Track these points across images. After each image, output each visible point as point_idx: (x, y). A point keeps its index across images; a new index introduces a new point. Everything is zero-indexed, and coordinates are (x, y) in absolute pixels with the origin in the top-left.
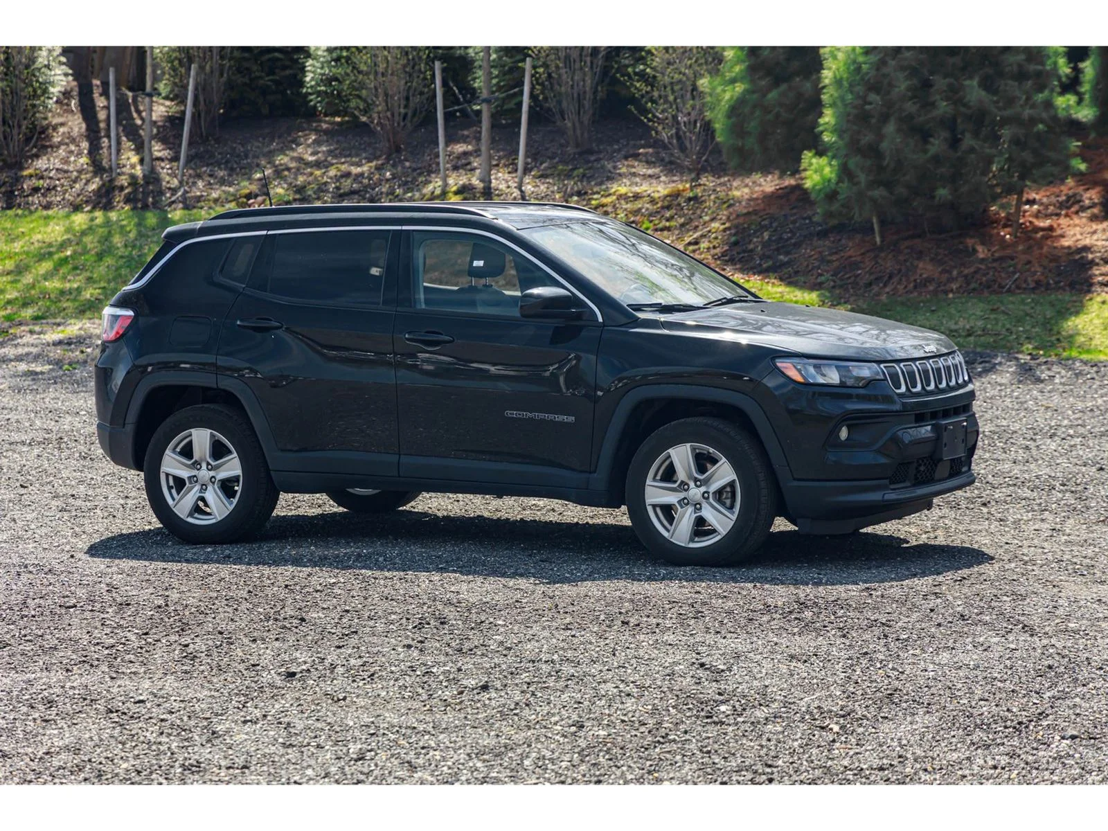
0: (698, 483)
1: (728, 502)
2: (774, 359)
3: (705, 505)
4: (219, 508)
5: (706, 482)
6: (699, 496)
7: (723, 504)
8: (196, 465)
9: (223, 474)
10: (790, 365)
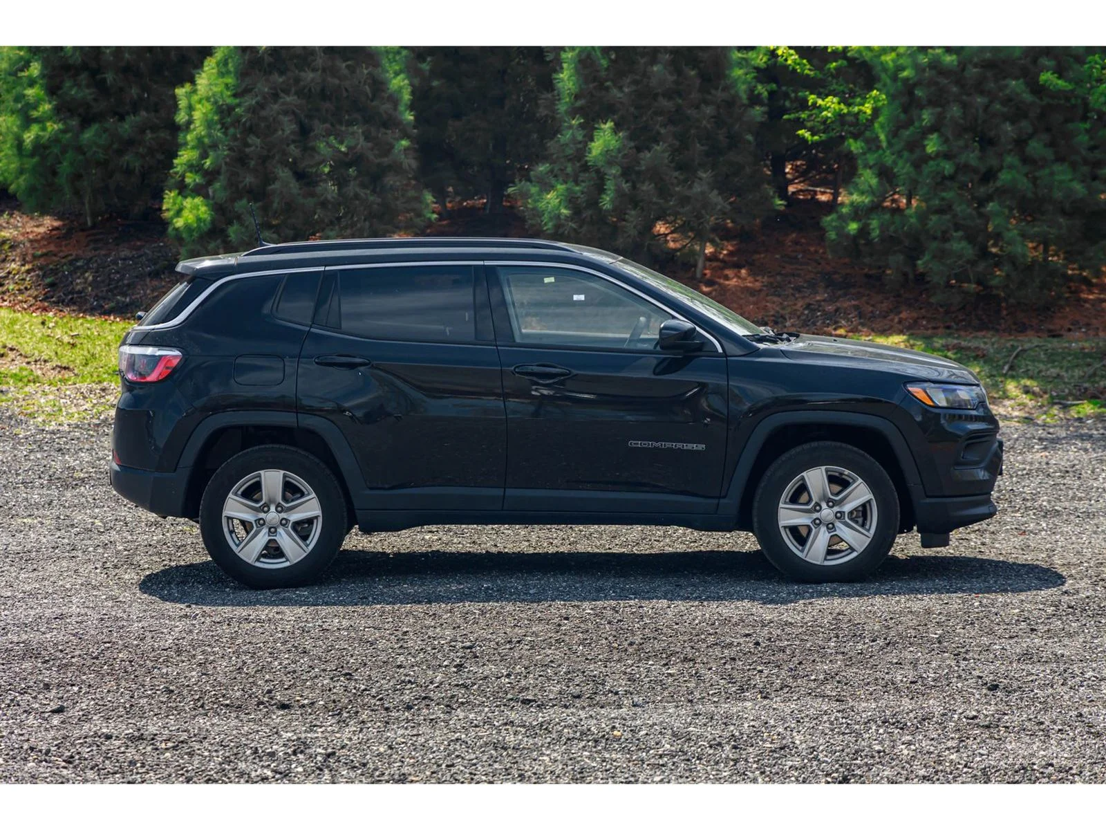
0: (831, 504)
1: (860, 520)
2: (905, 384)
3: (838, 524)
4: (294, 550)
5: (840, 503)
6: (832, 517)
7: (857, 522)
8: (265, 508)
9: (295, 516)
10: (919, 390)
